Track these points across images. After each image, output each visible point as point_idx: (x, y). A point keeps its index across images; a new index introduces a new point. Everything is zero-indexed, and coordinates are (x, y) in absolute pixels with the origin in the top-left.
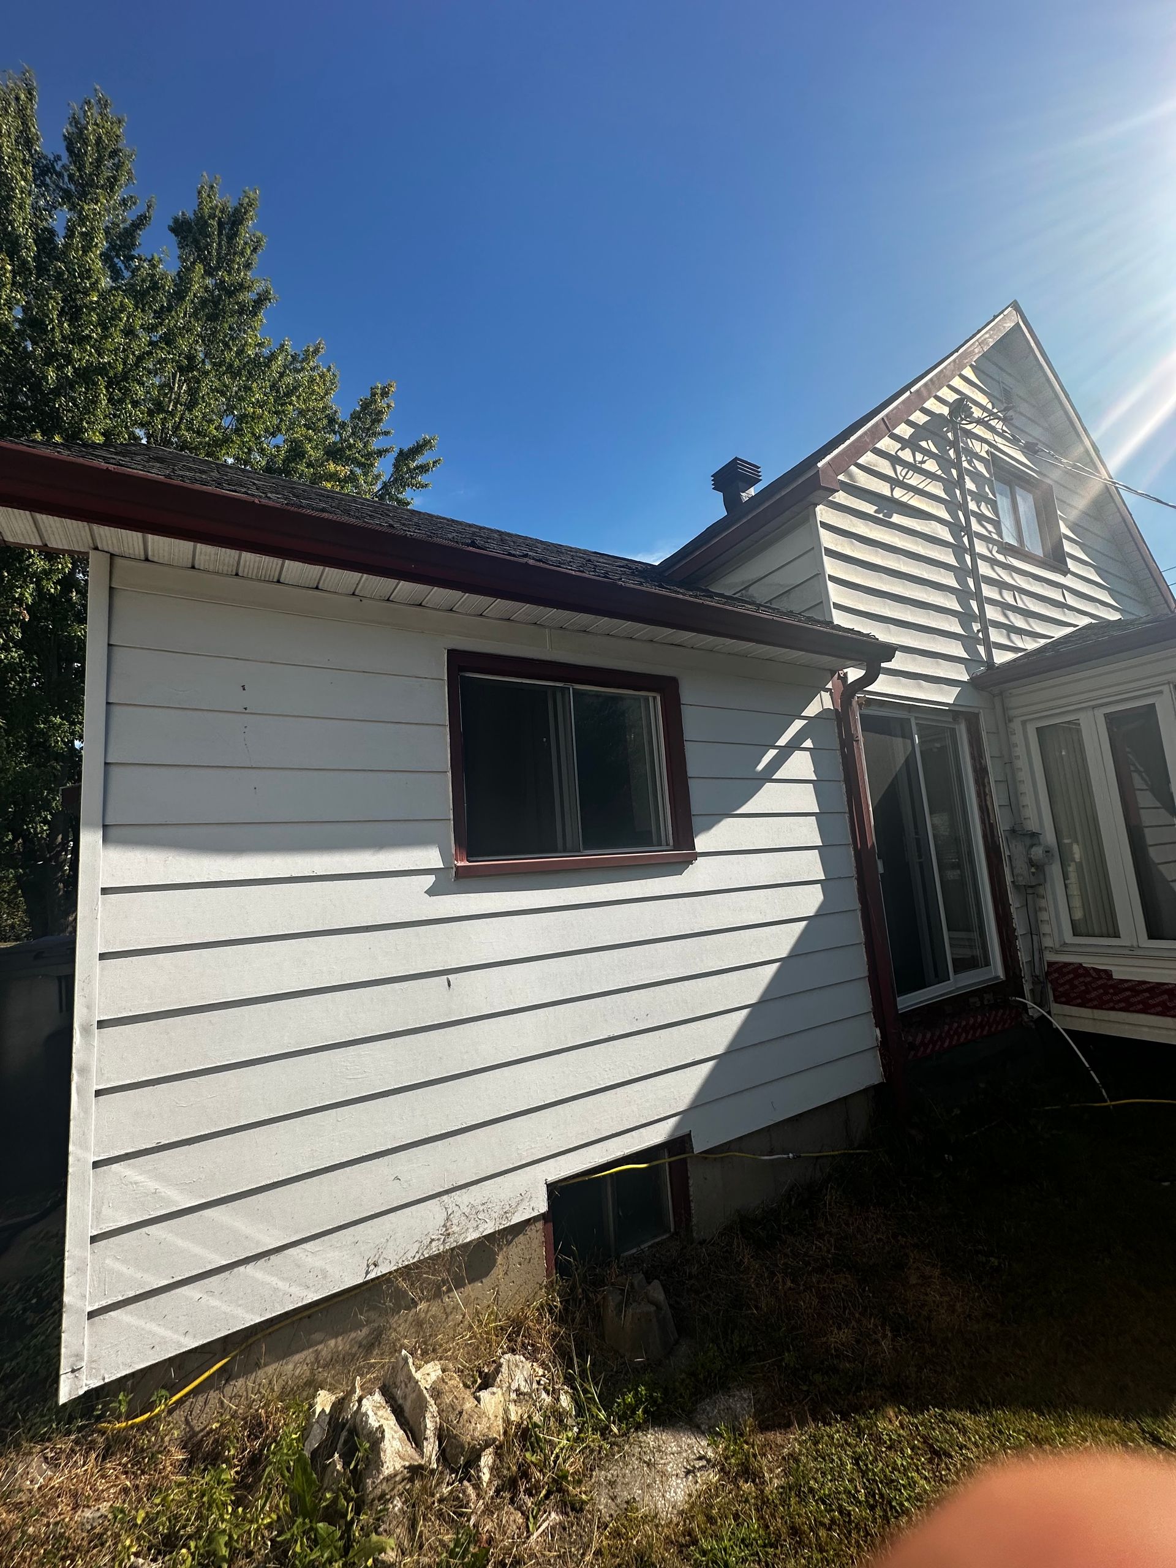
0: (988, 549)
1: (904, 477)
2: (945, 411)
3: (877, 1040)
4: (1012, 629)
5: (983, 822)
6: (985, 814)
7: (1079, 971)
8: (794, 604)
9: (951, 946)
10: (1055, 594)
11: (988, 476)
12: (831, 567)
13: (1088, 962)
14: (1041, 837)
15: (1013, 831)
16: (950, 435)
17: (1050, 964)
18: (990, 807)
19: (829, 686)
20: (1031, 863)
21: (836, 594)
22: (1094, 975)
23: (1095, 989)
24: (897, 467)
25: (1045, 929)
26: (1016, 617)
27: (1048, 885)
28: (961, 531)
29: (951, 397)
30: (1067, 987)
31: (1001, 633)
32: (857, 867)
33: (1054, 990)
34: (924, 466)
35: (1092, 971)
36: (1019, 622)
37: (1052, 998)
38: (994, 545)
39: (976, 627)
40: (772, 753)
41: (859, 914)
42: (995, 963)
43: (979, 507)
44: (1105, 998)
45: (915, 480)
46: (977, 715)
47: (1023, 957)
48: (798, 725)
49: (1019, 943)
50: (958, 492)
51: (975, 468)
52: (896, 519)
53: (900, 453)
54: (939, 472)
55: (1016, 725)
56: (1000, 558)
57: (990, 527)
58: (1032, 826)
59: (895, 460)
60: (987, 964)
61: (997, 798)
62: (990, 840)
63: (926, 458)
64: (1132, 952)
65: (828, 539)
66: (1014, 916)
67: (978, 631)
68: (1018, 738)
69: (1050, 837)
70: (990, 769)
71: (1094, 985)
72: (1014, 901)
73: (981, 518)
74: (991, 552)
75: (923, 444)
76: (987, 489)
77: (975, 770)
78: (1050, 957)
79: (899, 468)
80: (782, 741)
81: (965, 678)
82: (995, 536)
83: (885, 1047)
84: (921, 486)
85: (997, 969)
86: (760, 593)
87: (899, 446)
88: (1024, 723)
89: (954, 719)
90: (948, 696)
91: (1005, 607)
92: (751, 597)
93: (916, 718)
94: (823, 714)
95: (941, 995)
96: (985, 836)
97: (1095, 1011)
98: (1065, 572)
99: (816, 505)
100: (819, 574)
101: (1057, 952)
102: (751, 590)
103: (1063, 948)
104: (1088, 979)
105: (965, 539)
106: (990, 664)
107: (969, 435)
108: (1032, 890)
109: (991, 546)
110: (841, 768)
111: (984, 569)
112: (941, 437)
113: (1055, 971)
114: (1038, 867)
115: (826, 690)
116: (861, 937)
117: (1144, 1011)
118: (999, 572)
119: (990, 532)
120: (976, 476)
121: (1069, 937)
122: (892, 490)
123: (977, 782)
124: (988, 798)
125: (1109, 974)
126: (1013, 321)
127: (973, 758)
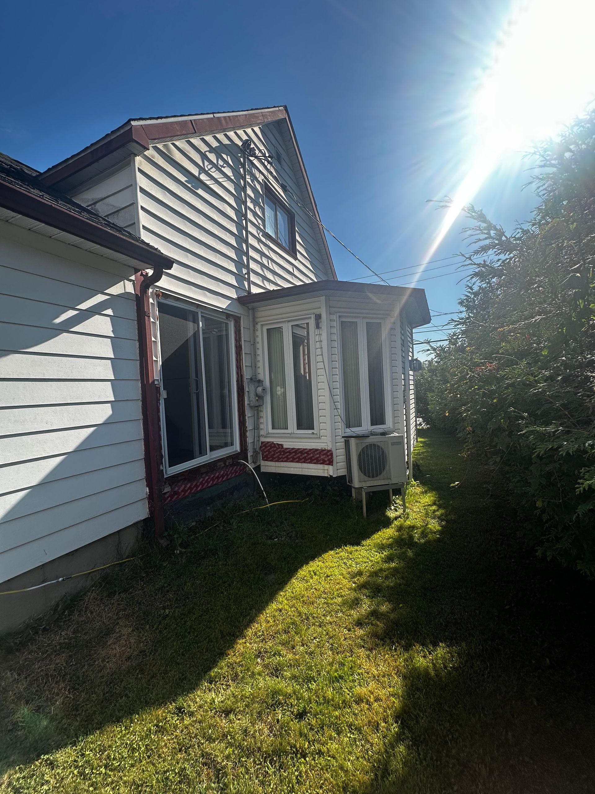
0: (257, 232)
1: (209, 170)
2: (240, 144)
3: (146, 494)
4: (265, 278)
5: (237, 373)
6: (239, 370)
7: (272, 445)
8: (120, 221)
9: (210, 436)
10: (290, 268)
11: (261, 193)
12: (142, 201)
13: (276, 441)
14: (264, 383)
15: (251, 379)
16: (242, 159)
17: (262, 443)
18: (242, 366)
19: (133, 278)
20: (257, 395)
21: (144, 219)
22: (277, 447)
23: (277, 453)
24: (205, 161)
25: (262, 426)
26: (267, 272)
27: (264, 406)
28: (242, 216)
29: (245, 138)
30: (267, 453)
31: (259, 279)
32: (142, 394)
33: (263, 455)
34: (222, 169)
35: (276, 445)
36: (270, 276)
37: (261, 458)
38: (260, 231)
39: (245, 271)
40: (71, 313)
41: (141, 422)
42: (236, 444)
43: (255, 208)
44: (280, 456)
45: (216, 175)
46: (240, 318)
47: (249, 440)
48: (99, 298)
49: (248, 434)
50: (243, 193)
51: (255, 185)
52: (200, 192)
53: (207, 153)
54: (233, 178)
55: (259, 327)
56: (263, 239)
57: (260, 221)
58: (261, 377)
59: (204, 156)
60: (232, 444)
61: (246, 361)
62: (240, 383)
63: (225, 165)
64: (291, 436)
65: (142, 181)
66: (247, 421)
67: (246, 274)
68: (259, 333)
69: (267, 383)
70: (243, 347)
71: (277, 451)
72: (248, 413)
73: (255, 214)
74: (259, 235)
75: (224, 156)
76: (260, 200)
77: (236, 346)
78: (263, 439)
79: (206, 163)
80: (84, 306)
81: (235, 296)
82: (262, 227)
83: (151, 498)
84: (220, 180)
85: (237, 447)
86: (102, 209)
87: (208, 149)
88: (262, 325)
89: (227, 318)
90: (223, 304)
91: (262, 265)
92: (97, 211)
93: (202, 312)
94: (125, 296)
95: (200, 463)
96: (237, 381)
97: (276, 463)
98: (296, 259)
99: (136, 155)
100: (134, 204)
101: (266, 437)
102: (98, 206)
103: (268, 435)
104: (275, 449)
105: (244, 222)
106: (249, 292)
107: (254, 166)
108: (257, 408)
109: (259, 231)
110: (137, 331)
111: (252, 241)
112: (236, 157)
113: (264, 446)
114: (260, 398)
115: (130, 280)
116: (142, 436)
117: (292, 461)
118: (262, 247)
119: (259, 224)
120: (254, 190)
121: (271, 430)
122: (200, 174)
123: (236, 353)
124: (241, 362)
125: (282, 445)
126: (283, 116)
127: (236, 340)
